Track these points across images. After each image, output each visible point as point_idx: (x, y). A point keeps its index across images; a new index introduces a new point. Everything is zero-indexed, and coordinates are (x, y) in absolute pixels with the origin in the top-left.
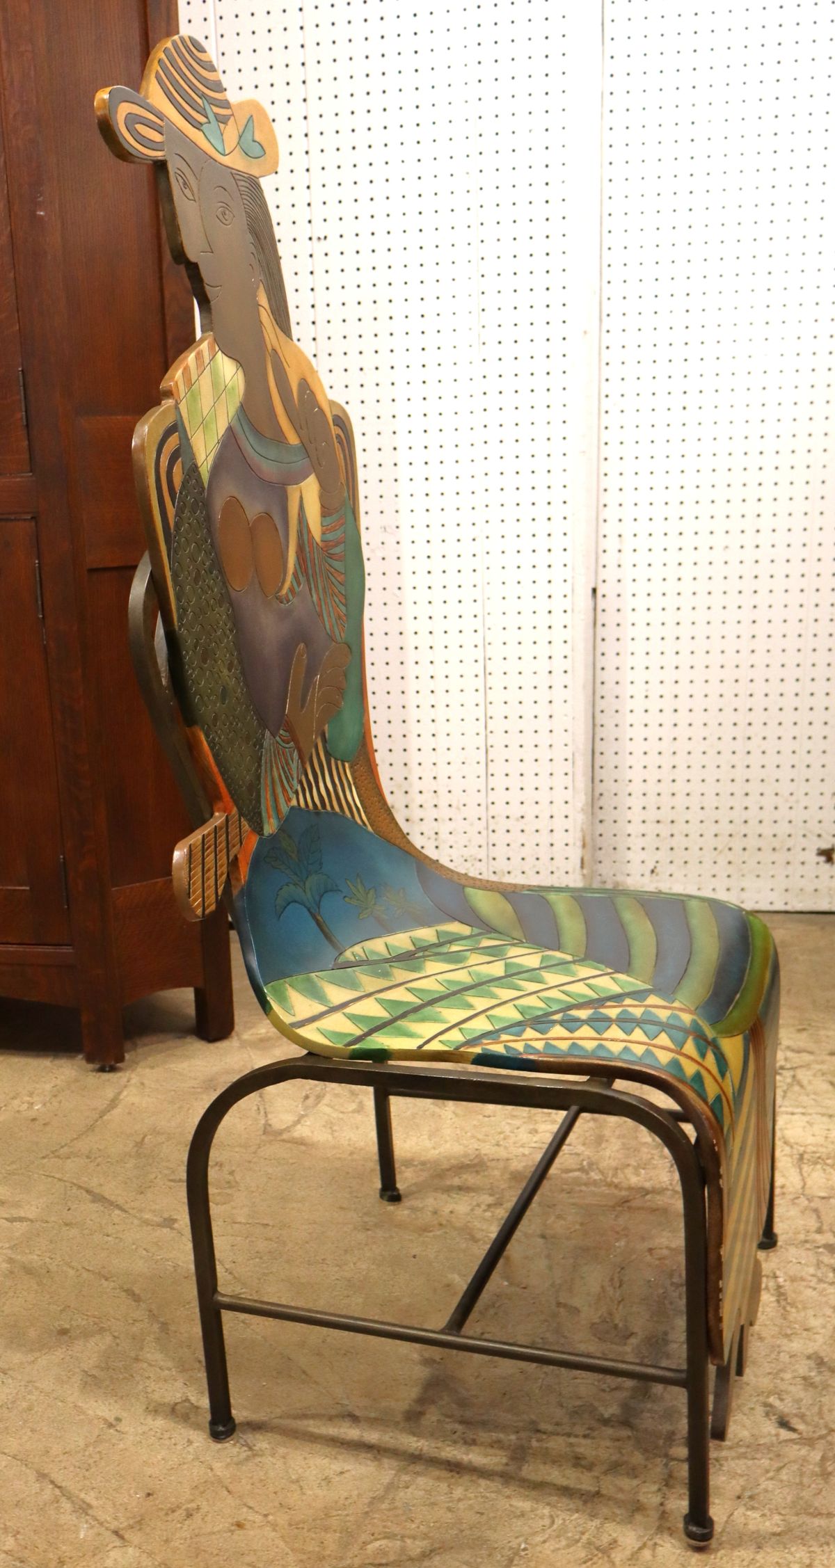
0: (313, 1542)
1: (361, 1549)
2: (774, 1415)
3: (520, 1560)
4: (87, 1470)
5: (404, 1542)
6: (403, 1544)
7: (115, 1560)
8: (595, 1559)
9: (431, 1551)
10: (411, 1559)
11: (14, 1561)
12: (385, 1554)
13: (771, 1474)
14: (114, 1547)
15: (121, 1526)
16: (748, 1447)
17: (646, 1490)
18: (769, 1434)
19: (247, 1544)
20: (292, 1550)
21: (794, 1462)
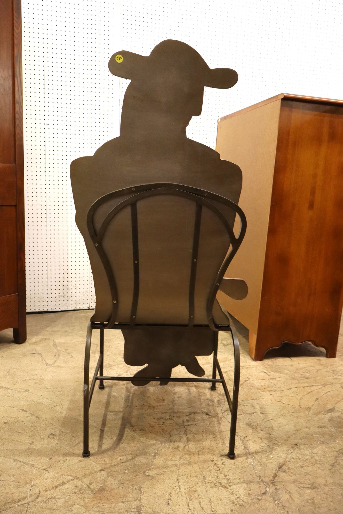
2: (204, 413)
3: (157, 455)
4: (29, 456)
5: (127, 456)
7: (47, 476)
9: (134, 457)
10: (130, 460)
13: (208, 425)
14: (46, 473)
15: (45, 468)
16: (201, 420)
18: (205, 417)
19: (84, 465)
20: (97, 464)
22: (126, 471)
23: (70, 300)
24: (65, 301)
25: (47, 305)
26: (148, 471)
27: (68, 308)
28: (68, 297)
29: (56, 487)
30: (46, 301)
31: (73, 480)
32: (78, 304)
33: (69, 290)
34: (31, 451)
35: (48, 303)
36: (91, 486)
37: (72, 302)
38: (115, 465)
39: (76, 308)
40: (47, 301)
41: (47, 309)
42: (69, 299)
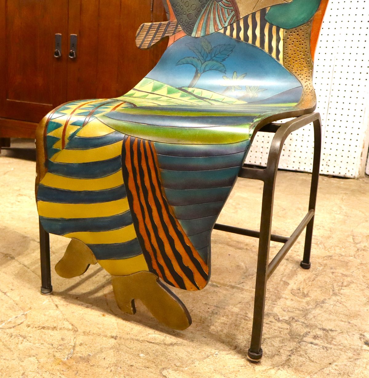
0: (129, 328)
1: (146, 335)
2: (364, 339)
3: (212, 357)
4: (61, 285)
5: (166, 338)
6: (165, 338)
7: (50, 313)
8: (248, 367)
9: (175, 344)
10: (165, 344)
11: (15, 303)
12: (155, 339)
13: (352, 360)
14: (53, 309)
15: (60, 304)
16: (344, 347)
17: (285, 349)
18: (358, 345)
19: (102, 321)
20: (118, 328)
21: (366, 358)
22: (142, 355)
23: (292, 156)
24: (284, 156)
25: (261, 158)
26: (170, 371)
27: (288, 167)
28: (290, 151)
29: (43, 328)
30: (259, 152)
31: (69, 330)
32: (302, 164)
33: (293, 141)
34: (69, 282)
35: (262, 155)
36: (77, 349)
37: (294, 159)
38: (138, 340)
39: (299, 168)
40: (262, 153)
41: (261, 163)
42: (291, 153)
